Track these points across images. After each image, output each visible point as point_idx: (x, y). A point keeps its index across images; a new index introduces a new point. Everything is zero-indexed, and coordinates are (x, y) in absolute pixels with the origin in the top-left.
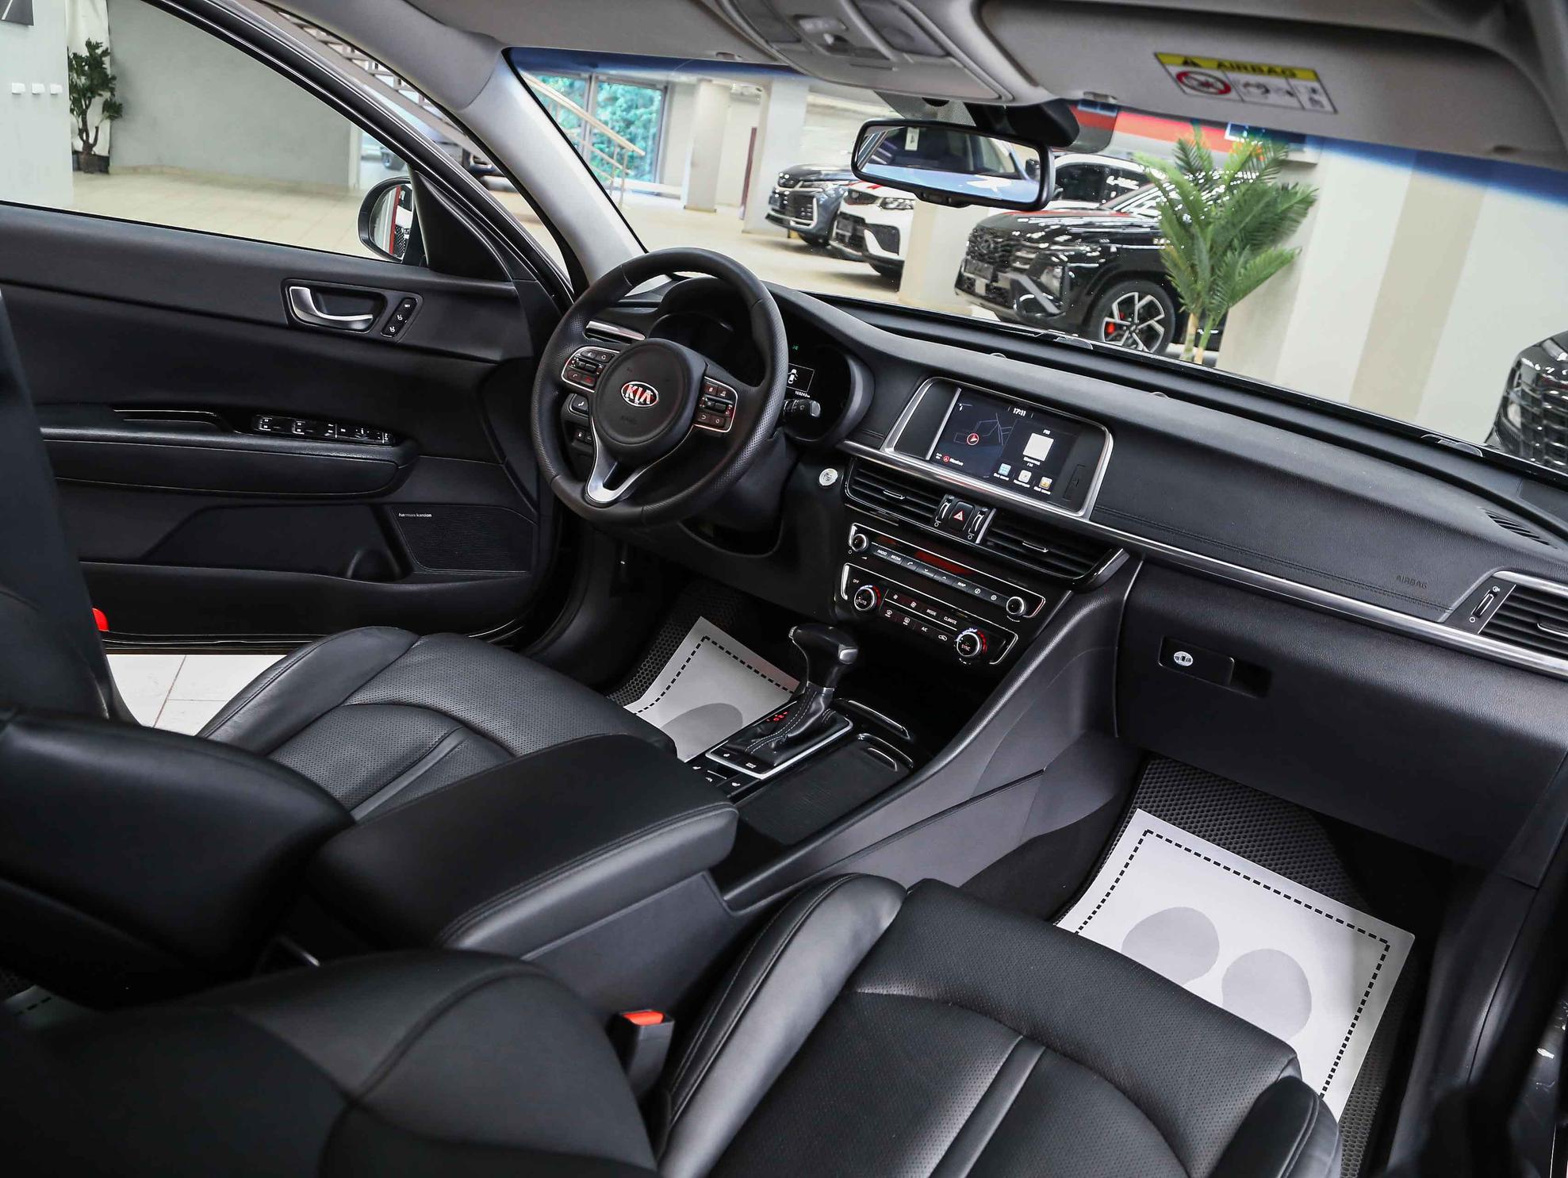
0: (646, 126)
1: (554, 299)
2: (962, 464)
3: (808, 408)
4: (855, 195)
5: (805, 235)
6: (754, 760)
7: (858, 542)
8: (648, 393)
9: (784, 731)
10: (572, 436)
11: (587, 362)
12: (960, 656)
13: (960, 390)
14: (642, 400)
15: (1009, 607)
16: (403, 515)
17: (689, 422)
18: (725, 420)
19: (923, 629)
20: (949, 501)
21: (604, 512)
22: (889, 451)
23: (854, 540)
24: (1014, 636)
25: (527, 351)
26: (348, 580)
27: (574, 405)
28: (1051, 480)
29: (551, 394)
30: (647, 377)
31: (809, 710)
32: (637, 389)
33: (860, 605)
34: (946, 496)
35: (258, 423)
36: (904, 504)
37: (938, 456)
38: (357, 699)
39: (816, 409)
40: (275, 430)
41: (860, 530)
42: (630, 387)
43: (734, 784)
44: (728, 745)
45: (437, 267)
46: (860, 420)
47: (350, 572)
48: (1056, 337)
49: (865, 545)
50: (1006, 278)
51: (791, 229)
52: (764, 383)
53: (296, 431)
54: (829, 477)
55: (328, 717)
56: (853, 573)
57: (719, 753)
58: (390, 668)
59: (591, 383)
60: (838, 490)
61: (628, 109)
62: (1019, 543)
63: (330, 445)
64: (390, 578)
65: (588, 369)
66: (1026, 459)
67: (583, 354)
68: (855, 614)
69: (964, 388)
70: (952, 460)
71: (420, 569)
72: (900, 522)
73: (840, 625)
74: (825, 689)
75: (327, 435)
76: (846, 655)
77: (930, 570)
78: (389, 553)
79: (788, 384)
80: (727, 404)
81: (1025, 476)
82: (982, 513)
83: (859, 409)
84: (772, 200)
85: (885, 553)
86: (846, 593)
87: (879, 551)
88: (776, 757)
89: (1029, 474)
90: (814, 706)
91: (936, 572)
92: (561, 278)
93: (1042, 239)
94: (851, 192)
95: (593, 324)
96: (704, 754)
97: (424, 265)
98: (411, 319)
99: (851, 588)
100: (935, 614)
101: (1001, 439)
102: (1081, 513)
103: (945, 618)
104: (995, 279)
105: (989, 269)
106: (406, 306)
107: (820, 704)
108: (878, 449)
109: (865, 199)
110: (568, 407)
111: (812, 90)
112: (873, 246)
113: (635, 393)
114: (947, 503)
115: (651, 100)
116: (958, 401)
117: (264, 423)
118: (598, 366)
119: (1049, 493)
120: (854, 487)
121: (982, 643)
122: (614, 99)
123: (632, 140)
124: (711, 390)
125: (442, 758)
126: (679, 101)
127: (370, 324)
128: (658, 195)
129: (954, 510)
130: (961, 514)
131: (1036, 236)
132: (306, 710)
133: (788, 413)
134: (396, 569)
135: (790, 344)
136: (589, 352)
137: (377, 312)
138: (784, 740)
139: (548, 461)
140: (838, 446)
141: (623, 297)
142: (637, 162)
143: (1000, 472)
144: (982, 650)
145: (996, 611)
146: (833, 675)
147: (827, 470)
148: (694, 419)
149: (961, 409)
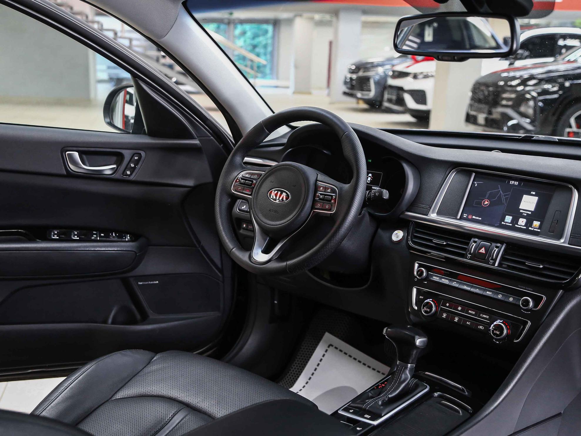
0: (265, 47)
1: (222, 147)
2: (480, 219)
3: (381, 194)
4: (396, 73)
5: (367, 101)
6: (369, 413)
7: (420, 273)
8: (284, 195)
9: (386, 394)
10: (240, 227)
11: (246, 180)
12: (493, 338)
13: (474, 174)
14: (281, 199)
15: (522, 304)
16: (141, 283)
17: (310, 209)
18: (332, 205)
19: (467, 323)
20: (475, 242)
21: (263, 267)
22: (433, 216)
23: (417, 272)
24: (527, 322)
25: (209, 179)
26: (109, 325)
27: (240, 208)
28: (539, 222)
29: (226, 200)
30: (281, 186)
31: (400, 379)
32: (277, 193)
33: (426, 312)
34: (473, 240)
35: (51, 234)
36: (446, 247)
37: (465, 216)
38: (119, 395)
39: (386, 194)
40: (61, 237)
41: (420, 266)
42: (273, 192)
43: (358, 429)
44: (352, 405)
45: (152, 134)
46: (413, 199)
47: (110, 321)
48: (533, 137)
49: (425, 274)
50: (497, 112)
51: (358, 99)
52: (353, 181)
53: (74, 237)
54: (398, 235)
55: (102, 408)
56: (419, 293)
57: (346, 410)
58: (139, 374)
59: (249, 191)
60: (404, 241)
61: (254, 38)
62: (523, 264)
63: (95, 244)
64: (134, 322)
65: (247, 184)
66: (521, 211)
67: (243, 175)
68: (423, 317)
69: (476, 172)
70: (474, 217)
71: (152, 315)
72: (446, 258)
73: (414, 325)
74: (409, 365)
75: (93, 238)
76: (420, 342)
77: (468, 286)
78: (133, 307)
79: (367, 183)
80: (332, 196)
81: (522, 222)
82: (497, 247)
83: (412, 192)
84: (345, 83)
85: (437, 278)
86: (416, 305)
87: (434, 277)
88: (383, 410)
89: (525, 220)
90: (403, 376)
91: (472, 287)
92: (225, 134)
93: (519, 85)
94: (394, 71)
95: (247, 159)
96: (337, 411)
97: (144, 133)
98: (139, 165)
99: (419, 302)
100: (474, 313)
101: (504, 201)
102: (562, 241)
103: (481, 315)
104: (490, 113)
105: (485, 107)
106: (136, 158)
107: (407, 374)
108: (427, 215)
109: (402, 75)
110: (236, 210)
111: (365, 12)
112: (410, 103)
113: (276, 195)
114: (473, 244)
115: (266, 32)
116: (474, 181)
117: (55, 234)
118: (253, 181)
119: (539, 230)
120: (414, 240)
121: (507, 329)
122: (244, 33)
123: (258, 55)
124: (322, 188)
125: (174, 427)
126: (284, 31)
127: (115, 171)
128: (277, 87)
129: (479, 247)
130: (483, 249)
131: (514, 83)
132: (88, 404)
133: (369, 199)
134: (138, 317)
135: (367, 159)
136: (247, 174)
137: (119, 163)
138: (387, 399)
139: (227, 241)
140: (402, 216)
141: (262, 142)
142: (262, 69)
143: (506, 221)
144: (507, 333)
145: (514, 307)
146: (414, 356)
147: (396, 232)
148: (313, 207)
149: (476, 185)
